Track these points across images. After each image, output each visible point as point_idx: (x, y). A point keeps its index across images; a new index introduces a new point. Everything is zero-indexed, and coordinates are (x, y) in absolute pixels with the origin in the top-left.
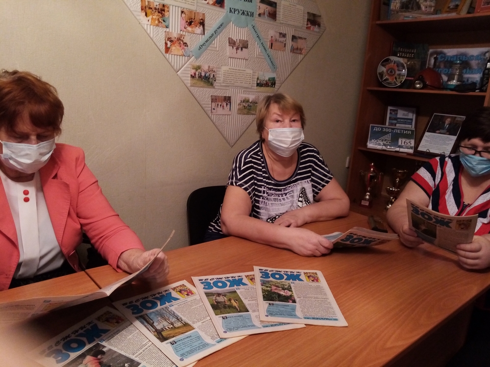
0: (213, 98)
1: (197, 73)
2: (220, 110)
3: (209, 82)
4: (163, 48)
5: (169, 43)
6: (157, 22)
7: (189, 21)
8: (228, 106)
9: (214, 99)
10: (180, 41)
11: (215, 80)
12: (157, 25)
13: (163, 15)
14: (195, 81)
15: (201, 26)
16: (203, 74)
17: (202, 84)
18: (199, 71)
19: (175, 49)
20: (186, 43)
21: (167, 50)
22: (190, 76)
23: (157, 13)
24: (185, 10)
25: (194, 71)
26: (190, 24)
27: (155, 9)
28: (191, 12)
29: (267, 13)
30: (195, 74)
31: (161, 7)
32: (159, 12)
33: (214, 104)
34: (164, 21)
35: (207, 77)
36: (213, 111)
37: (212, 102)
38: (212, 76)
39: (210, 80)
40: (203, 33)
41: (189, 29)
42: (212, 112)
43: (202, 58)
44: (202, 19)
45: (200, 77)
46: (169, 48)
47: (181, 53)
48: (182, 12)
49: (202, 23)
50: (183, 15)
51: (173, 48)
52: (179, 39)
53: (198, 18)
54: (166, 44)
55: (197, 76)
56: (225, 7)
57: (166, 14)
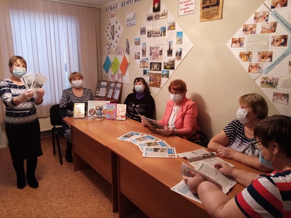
0: (275, 94)
1: (265, 81)
2: (279, 101)
3: (272, 85)
4: (247, 70)
5: (251, 68)
6: (246, 60)
7: (262, 57)
8: (286, 99)
10: (257, 67)
11: (277, 85)
12: (246, 61)
14: (263, 85)
15: (270, 58)
16: (269, 81)
17: (268, 86)
18: (267, 80)
19: (253, 70)
20: (260, 67)
22: (260, 82)
23: (246, 56)
24: (260, 52)
25: (263, 80)
26: (263, 58)
27: (246, 55)
28: (264, 52)
31: (248, 53)
32: (247, 56)
33: (275, 97)
34: (249, 59)
35: (271, 83)
36: (274, 100)
38: (274, 82)
43: (269, 74)
45: (267, 83)
47: (256, 72)
48: (259, 53)
49: (271, 56)
50: (259, 55)
53: (268, 55)
54: (249, 68)
57: (250, 56)
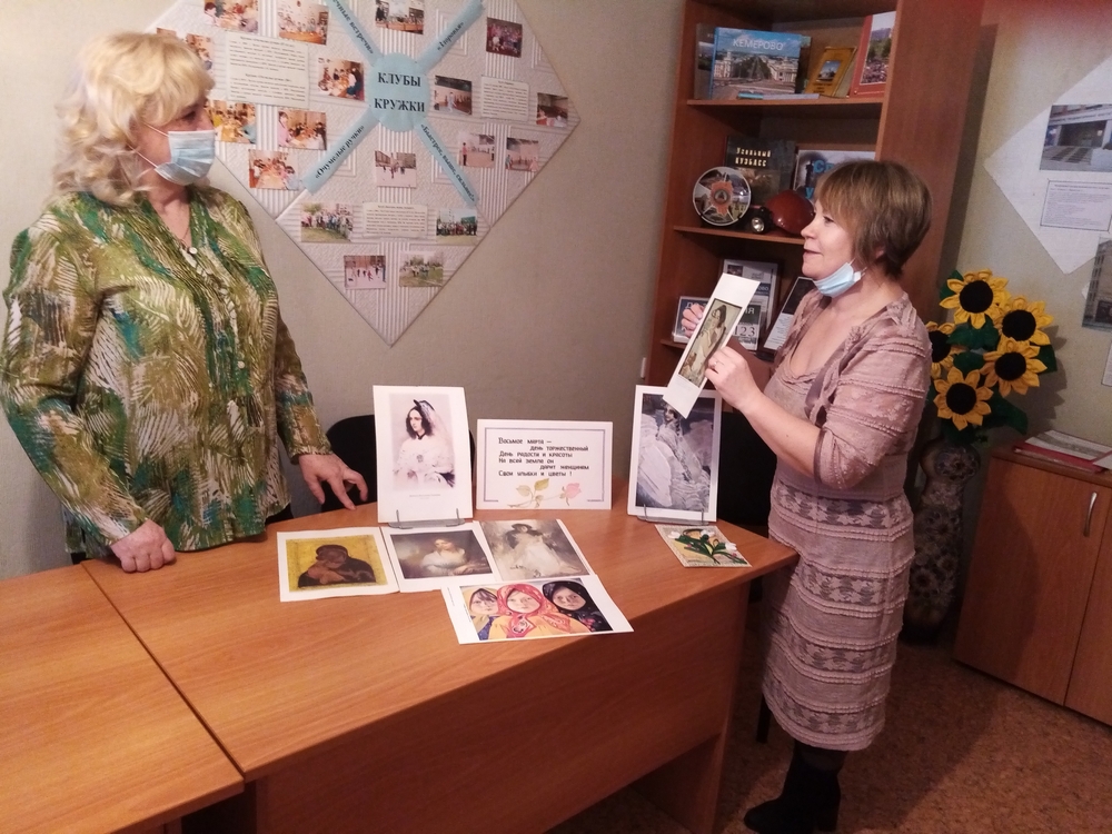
0: (348, 259)
1: (314, 218)
2: (362, 281)
3: (338, 232)
4: (246, 179)
5: (257, 170)
6: (232, 135)
7: (294, 129)
8: (380, 273)
9: (350, 262)
10: (279, 164)
11: (351, 229)
12: (234, 141)
13: (244, 123)
14: (310, 232)
15: (320, 136)
16: (326, 220)
17: (325, 236)
18: (319, 214)
19: (268, 179)
20: (290, 168)
21: (254, 181)
22: (300, 224)
23: (232, 120)
24: (286, 111)
25: (307, 215)
26: (297, 133)
27: (229, 113)
28: (298, 112)
29: (451, 102)
30: (310, 220)
31: (240, 108)
32: (236, 118)
33: (349, 271)
34: (246, 132)
35: (333, 225)
36: (349, 282)
37: (346, 267)
38: (344, 222)
39: (342, 229)
40: (322, 147)
41: (295, 141)
42: (346, 285)
43: (323, 191)
44: (320, 124)
45: (321, 224)
46: (257, 179)
47: (281, 184)
48: (281, 114)
49: (321, 130)
50: (283, 119)
51: (266, 177)
52: (276, 162)
53: (313, 122)
54: (252, 171)
55: (314, 223)
56: (366, 99)
57: (250, 119)
